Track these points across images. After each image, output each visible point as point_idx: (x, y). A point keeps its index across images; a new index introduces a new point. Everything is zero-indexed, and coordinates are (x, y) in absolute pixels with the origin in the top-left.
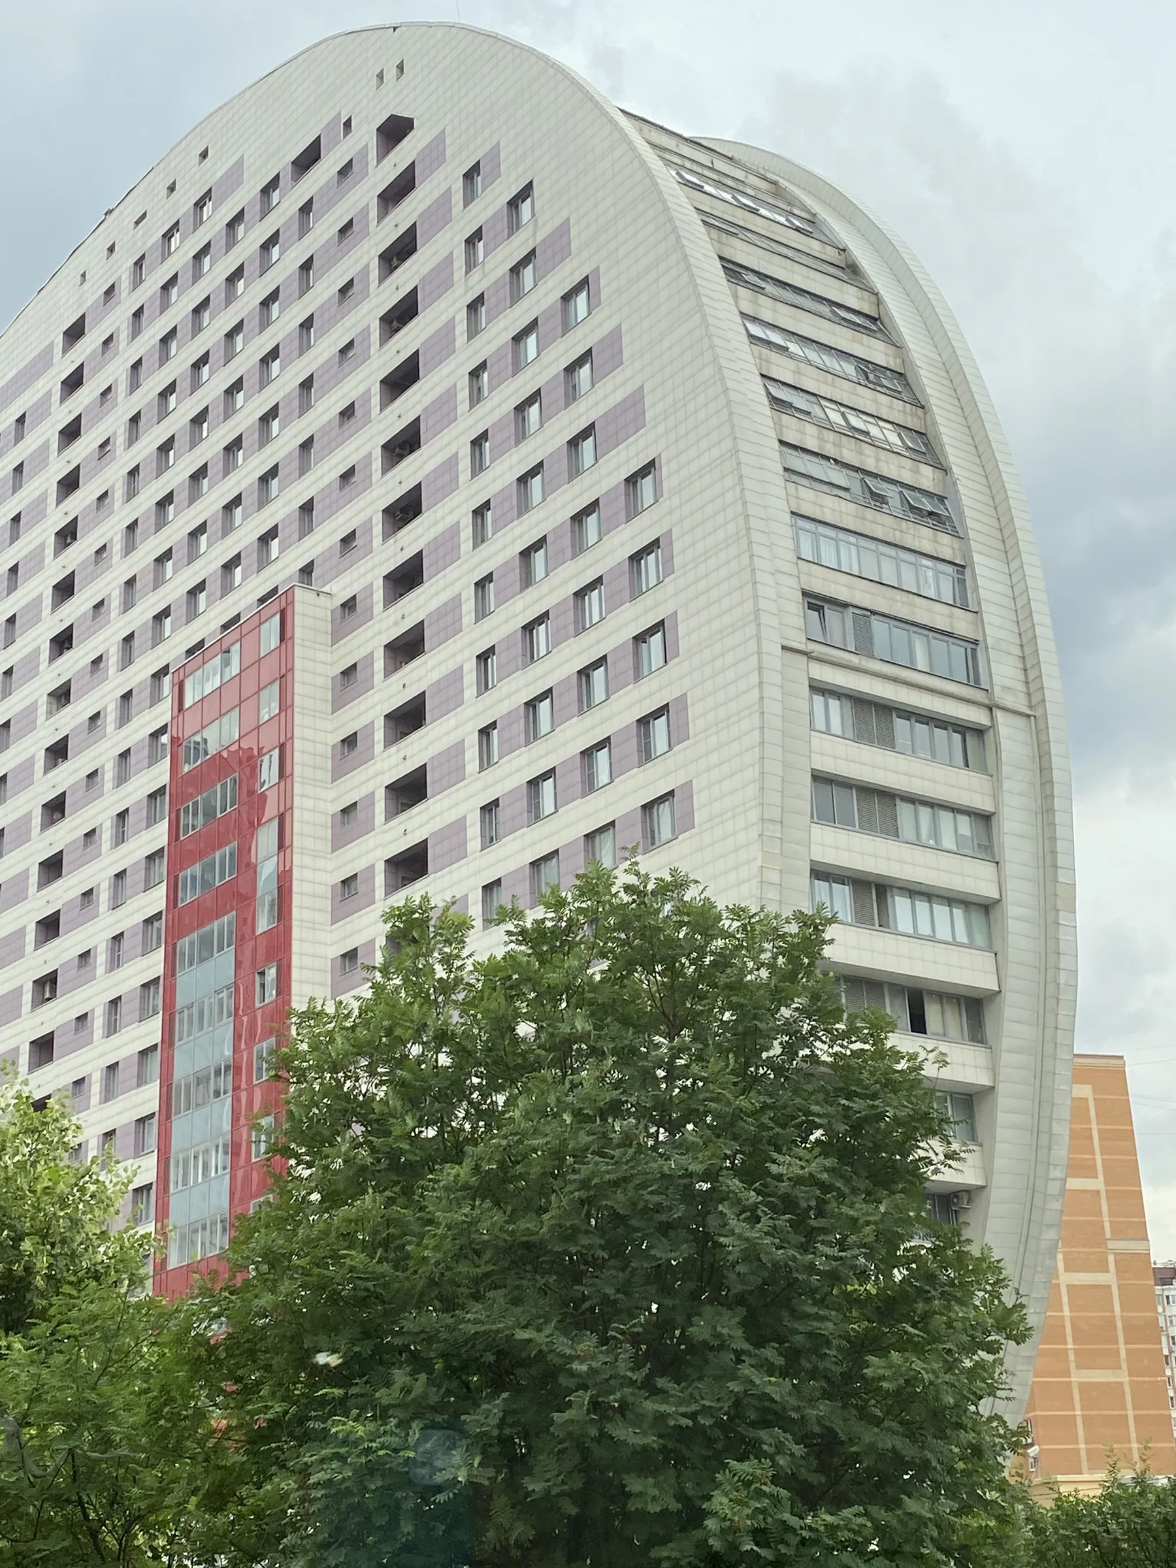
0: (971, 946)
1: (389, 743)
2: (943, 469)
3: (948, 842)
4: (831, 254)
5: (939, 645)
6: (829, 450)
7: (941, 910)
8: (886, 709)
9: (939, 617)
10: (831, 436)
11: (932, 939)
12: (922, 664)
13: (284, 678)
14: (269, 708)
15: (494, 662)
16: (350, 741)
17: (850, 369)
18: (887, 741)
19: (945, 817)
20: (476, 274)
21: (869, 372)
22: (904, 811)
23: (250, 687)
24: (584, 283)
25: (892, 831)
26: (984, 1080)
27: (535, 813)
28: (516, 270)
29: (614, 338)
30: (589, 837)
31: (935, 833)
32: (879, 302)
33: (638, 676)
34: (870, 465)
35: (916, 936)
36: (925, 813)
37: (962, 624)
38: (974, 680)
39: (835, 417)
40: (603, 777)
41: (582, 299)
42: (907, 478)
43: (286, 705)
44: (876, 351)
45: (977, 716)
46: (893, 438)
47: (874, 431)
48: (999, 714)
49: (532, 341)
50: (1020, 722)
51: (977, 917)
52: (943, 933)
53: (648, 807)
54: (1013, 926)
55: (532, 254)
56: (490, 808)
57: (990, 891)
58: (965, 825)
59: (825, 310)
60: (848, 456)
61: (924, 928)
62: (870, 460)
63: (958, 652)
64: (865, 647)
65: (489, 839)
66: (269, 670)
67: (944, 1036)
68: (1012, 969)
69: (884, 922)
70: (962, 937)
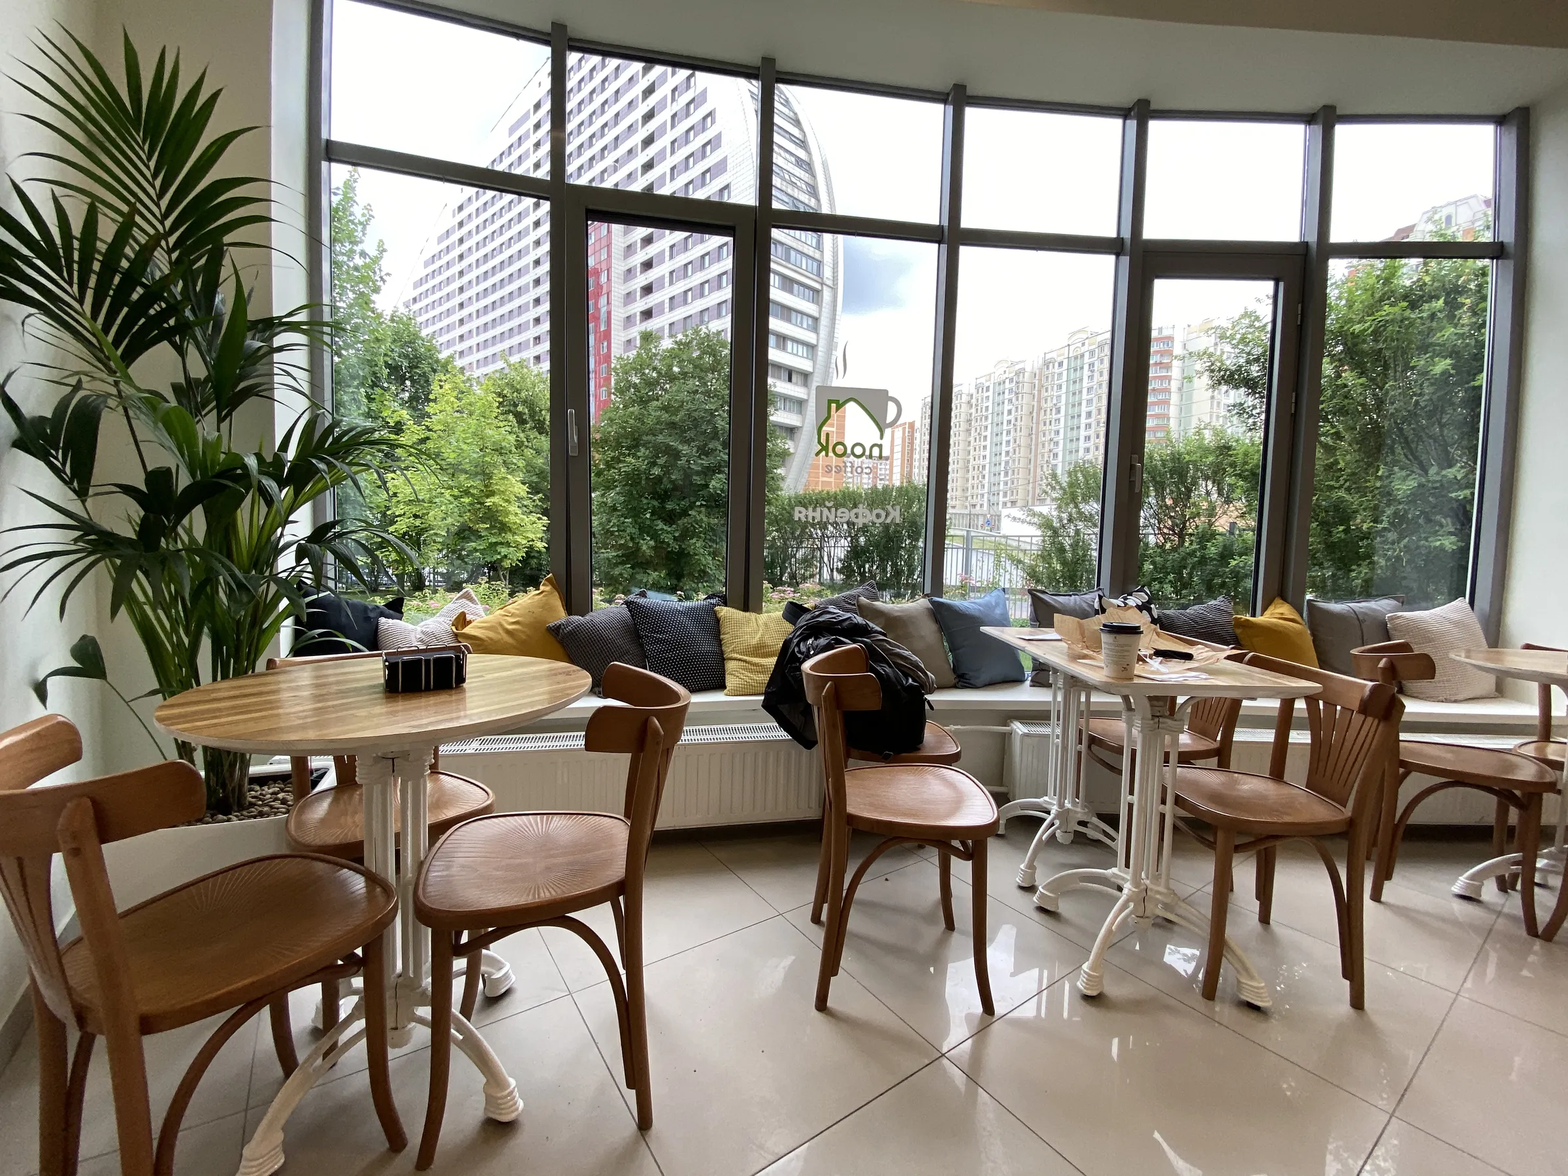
0: (807, 358)
1: (641, 273)
2: (818, 200)
3: (805, 326)
4: (791, 114)
5: (810, 262)
6: (784, 188)
7: (800, 347)
8: (793, 281)
9: (810, 251)
10: (785, 183)
11: (797, 355)
12: (804, 267)
13: (609, 246)
14: (604, 256)
15: (675, 249)
16: (629, 271)
17: (793, 159)
18: (791, 292)
19: (805, 317)
20: (675, 103)
21: (799, 162)
22: (794, 314)
23: (597, 248)
24: (710, 114)
25: (789, 320)
26: (805, 397)
27: (685, 302)
28: (688, 105)
29: (719, 136)
30: (701, 312)
31: (802, 322)
32: (805, 136)
33: (719, 260)
34: (796, 196)
35: (792, 353)
36: (799, 315)
37: (817, 255)
38: (818, 275)
39: (787, 177)
40: (706, 292)
41: (709, 119)
42: (806, 201)
43: (609, 256)
44: (801, 154)
45: (817, 286)
46: (804, 187)
47: (799, 184)
48: (825, 287)
49: (692, 133)
50: (830, 290)
51: (810, 349)
52: (800, 353)
53: (719, 304)
54: (820, 353)
55: (694, 99)
56: (672, 299)
57: (814, 342)
58: (810, 321)
59: (787, 136)
60: (790, 191)
61: (795, 352)
62: (796, 193)
63: (815, 264)
64: (788, 260)
65: (671, 309)
66: (604, 243)
67: (796, 384)
68: (818, 366)
69: (784, 349)
70: (805, 355)
